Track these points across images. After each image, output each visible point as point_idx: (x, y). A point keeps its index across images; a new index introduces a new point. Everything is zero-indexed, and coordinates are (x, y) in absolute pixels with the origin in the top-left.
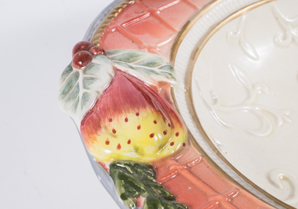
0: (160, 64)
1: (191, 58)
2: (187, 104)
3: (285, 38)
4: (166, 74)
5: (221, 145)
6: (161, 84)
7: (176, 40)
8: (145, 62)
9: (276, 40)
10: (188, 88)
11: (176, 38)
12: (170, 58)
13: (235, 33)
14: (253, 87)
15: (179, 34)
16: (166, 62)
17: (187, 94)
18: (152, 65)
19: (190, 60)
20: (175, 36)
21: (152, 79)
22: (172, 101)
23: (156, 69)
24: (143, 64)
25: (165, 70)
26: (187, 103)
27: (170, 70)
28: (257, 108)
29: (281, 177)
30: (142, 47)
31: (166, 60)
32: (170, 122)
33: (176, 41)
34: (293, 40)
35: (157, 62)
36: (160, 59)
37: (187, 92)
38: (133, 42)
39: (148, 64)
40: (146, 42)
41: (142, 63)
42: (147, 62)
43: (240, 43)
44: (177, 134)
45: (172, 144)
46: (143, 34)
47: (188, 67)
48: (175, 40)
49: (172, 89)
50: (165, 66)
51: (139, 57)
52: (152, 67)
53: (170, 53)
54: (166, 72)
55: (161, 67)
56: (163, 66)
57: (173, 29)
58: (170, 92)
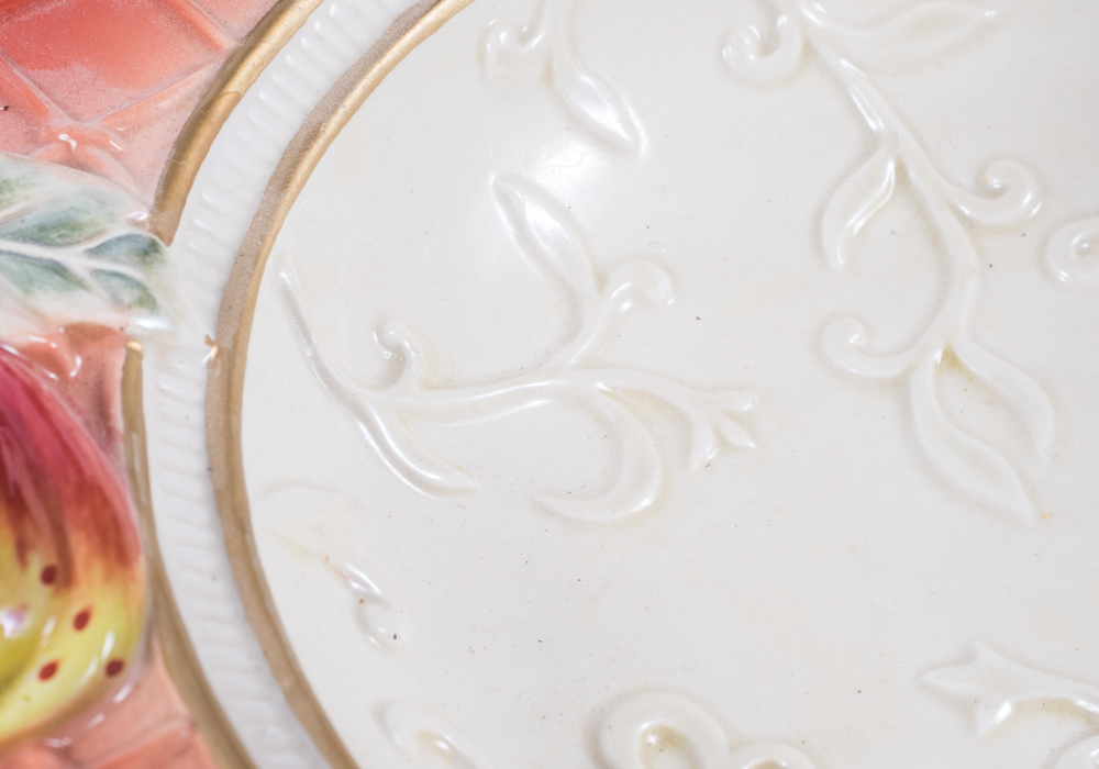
0: (100, 228)
1: (275, 176)
2: (206, 425)
3: (768, 46)
4: (115, 282)
5: (375, 599)
6: (81, 335)
7: (209, 97)
8: (32, 220)
9: (727, 52)
10: (227, 342)
11: (210, 86)
12: (160, 192)
13: (525, 38)
14: (602, 281)
15: (229, 67)
16: (133, 215)
17: (218, 371)
18: (60, 236)
19: (267, 190)
20: (204, 75)
21: (37, 315)
22: (119, 422)
23: (73, 258)
24: (20, 231)
25: (115, 260)
26: (207, 418)
27: (137, 259)
28: (600, 385)
29: (652, 739)
30: (43, 134)
31: (133, 211)
32: (53, 560)
33: (205, 102)
34: (809, 51)
35: (83, 218)
36: (102, 203)
37: (219, 362)
38: (6, 108)
39: (42, 234)
40: (65, 108)
41: (16, 226)
42: (37, 222)
43: (548, 75)
44: (82, 621)
45: (49, 671)
46: (65, 64)
47: (252, 230)
48: (203, 97)
49: (133, 357)
50: (120, 239)
51: (8, 195)
52: (59, 245)
53: (163, 165)
54: (115, 274)
55: (98, 247)
56: (110, 241)
57: (207, 41)
58: (117, 375)
